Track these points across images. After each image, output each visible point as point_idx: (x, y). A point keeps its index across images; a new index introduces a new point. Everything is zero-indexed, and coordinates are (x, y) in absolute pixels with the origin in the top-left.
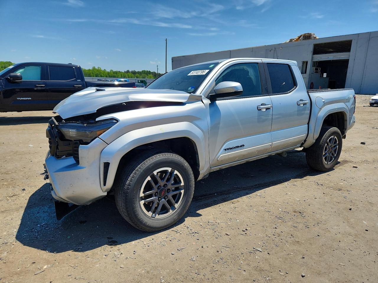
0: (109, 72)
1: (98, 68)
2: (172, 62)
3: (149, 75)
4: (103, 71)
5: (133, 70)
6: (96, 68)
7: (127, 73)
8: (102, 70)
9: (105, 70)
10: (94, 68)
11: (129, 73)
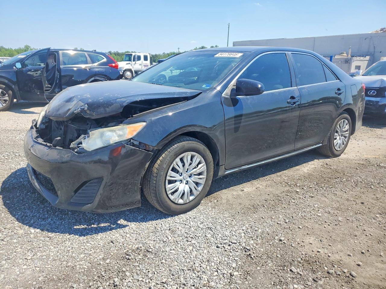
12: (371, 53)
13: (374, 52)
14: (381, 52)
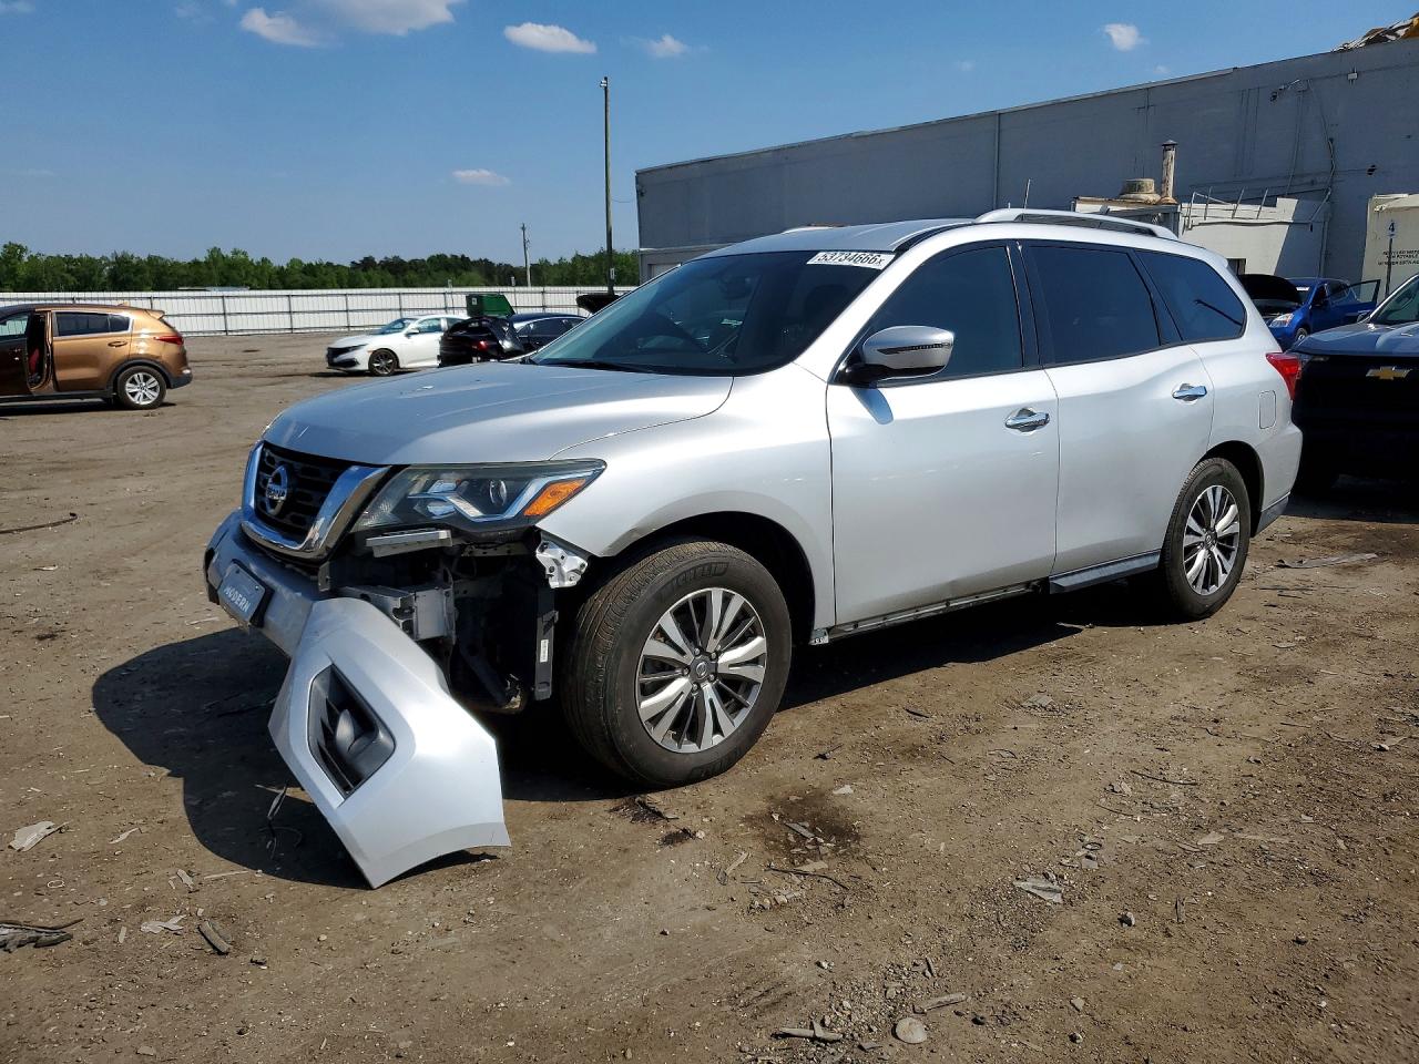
0: (285, 267)
1: (235, 252)
2: (640, 194)
3: (464, 274)
4: (256, 268)
5: (390, 256)
6: (227, 252)
7: (365, 270)
8: (251, 263)
9: (264, 260)
10: (214, 253)
11: (375, 269)
12: (1313, 183)
13: (1333, 171)
14: (1371, 171)
